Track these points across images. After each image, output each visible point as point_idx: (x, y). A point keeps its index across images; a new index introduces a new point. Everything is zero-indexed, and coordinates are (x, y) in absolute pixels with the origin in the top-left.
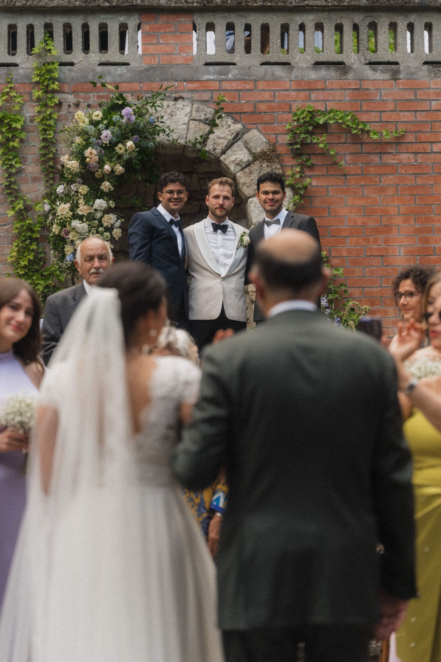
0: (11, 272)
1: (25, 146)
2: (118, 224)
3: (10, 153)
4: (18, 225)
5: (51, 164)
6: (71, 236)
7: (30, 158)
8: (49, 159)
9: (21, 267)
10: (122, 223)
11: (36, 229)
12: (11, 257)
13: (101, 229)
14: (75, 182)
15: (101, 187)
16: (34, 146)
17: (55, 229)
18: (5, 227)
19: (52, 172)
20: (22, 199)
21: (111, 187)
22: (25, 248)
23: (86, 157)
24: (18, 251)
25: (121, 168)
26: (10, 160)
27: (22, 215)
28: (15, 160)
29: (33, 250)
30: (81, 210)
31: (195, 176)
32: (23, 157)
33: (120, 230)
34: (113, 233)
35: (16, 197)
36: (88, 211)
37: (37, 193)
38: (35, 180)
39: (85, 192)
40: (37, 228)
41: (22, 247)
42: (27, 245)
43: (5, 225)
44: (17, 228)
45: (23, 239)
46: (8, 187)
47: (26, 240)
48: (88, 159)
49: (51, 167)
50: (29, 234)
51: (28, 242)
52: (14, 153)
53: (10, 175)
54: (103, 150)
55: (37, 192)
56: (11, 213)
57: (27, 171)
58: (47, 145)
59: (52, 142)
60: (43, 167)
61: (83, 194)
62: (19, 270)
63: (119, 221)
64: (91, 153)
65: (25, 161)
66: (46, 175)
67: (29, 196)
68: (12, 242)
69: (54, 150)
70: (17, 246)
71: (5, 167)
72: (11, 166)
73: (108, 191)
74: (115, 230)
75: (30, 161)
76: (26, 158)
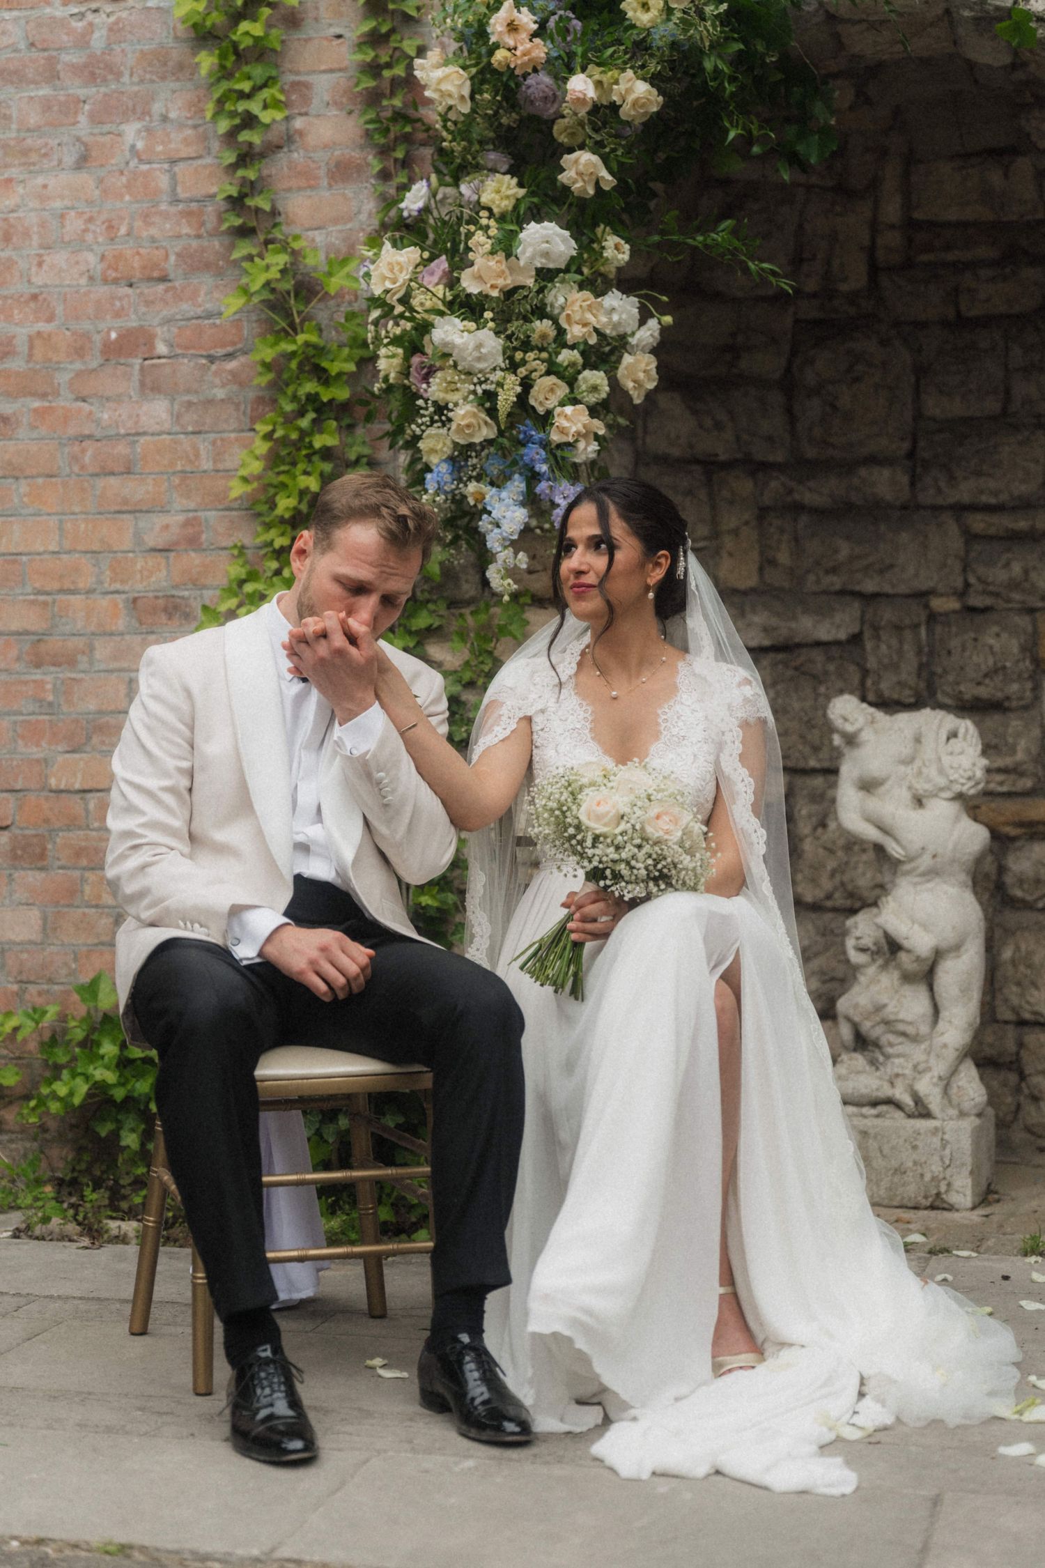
0: (247, 541)
1: (306, 40)
2: (649, 333)
3: (246, 69)
4: (268, 354)
5: (397, 102)
6: (435, 389)
7: (324, 86)
8: (395, 83)
9: (282, 521)
10: (664, 330)
11: (334, 368)
12: (245, 480)
13: (565, 356)
14: (478, 168)
15: (563, 178)
16: (339, 37)
17: (388, 362)
18: (232, 365)
19: (407, 139)
20: (285, 247)
21: (604, 173)
22: (297, 445)
23: (497, 46)
24: (273, 459)
25: (642, 89)
26: (243, 96)
27: (288, 315)
28: (266, 94)
29: (327, 453)
30: (479, 278)
31: (1024, 165)
32: (295, 84)
33: (649, 362)
34: (621, 372)
35: (267, 242)
36: (508, 282)
37: (349, 226)
38: (342, 171)
39: (507, 205)
40: (341, 365)
41: (284, 441)
42: (303, 433)
43: (230, 356)
44: (267, 366)
45: (289, 407)
46: (236, 203)
47: (301, 413)
48: (500, 55)
49: (399, 116)
50: (310, 387)
51: (304, 423)
52: (258, 72)
53: (246, 157)
54: (577, 18)
55: (350, 220)
56: (233, 304)
57: (311, 140)
58: (384, 29)
59: (407, 19)
60: (368, 117)
61: (496, 210)
62: (273, 533)
63: (653, 324)
64: (512, 27)
65: (306, 100)
66: (384, 152)
67: (319, 237)
68: (253, 420)
69: (409, 47)
70: (268, 436)
71: (224, 125)
72: (249, 121)
73: (591, 191)
74: (627, 359)
75: (326, 98)
76: (307, 86)
